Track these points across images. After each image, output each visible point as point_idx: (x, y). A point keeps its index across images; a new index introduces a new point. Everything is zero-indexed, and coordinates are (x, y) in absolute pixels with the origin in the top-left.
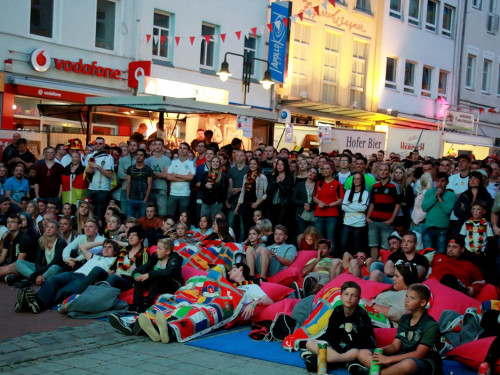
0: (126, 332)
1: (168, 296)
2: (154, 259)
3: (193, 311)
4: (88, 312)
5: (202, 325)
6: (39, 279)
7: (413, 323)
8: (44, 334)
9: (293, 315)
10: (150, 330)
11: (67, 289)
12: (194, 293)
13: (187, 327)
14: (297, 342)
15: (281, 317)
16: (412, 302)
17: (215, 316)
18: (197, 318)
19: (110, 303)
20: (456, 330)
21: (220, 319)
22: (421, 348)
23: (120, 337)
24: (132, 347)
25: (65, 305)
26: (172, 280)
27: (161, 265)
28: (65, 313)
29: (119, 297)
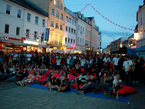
1: (25, 78)
2: (23, 71)
3: (29, 81)
4: (11, 81)
5: (31, 83)
6: (3, 75)
7: (65, 81)
8: (3, 85)
9: (46, 81)
10: (21, 84)
11: (8, 77)
12: (30, 77)
13: (28, 83)
14: (47, 85)
15: (44, 81)
16: (65, 78)
17: (33, 81)
18: (30, 82)
19: (15, 80)
20: (73, 82)
22: (67, 85)
23: (16, 85)
24: (18, 87)
25: (7, 80)
27: (24, 73)
28: (7, 81)
29: (17, 78)
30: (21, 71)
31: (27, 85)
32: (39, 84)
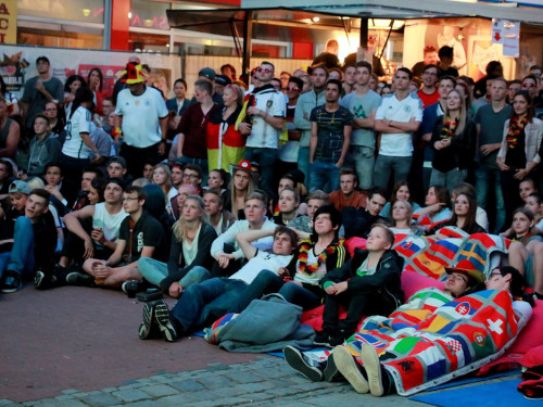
0: (312, 376)
1: (379, 319)
3: (423, 345)
4: (252, 343)
5: (437, 369)
6: (174, 288)
8: (185, 375)
10: (351, 373)
11: (219, 304)
12: (422, 315)
13: (413, 372)
17: (460, 354)
18: (430, 357)
19: (286, 329)
21: (468, 360)
23: (304, 384)
24: (322, 400)
25: (215, 330)
26: (386, 293)
27: (369, 267)
28: (215, 342)
29: (301, 320)
30: (341, 251)
31: (407, 386)
32: (514, 380)
